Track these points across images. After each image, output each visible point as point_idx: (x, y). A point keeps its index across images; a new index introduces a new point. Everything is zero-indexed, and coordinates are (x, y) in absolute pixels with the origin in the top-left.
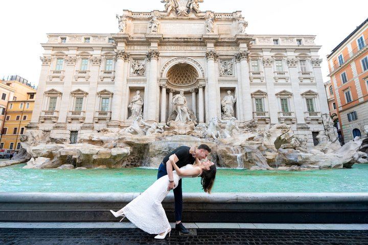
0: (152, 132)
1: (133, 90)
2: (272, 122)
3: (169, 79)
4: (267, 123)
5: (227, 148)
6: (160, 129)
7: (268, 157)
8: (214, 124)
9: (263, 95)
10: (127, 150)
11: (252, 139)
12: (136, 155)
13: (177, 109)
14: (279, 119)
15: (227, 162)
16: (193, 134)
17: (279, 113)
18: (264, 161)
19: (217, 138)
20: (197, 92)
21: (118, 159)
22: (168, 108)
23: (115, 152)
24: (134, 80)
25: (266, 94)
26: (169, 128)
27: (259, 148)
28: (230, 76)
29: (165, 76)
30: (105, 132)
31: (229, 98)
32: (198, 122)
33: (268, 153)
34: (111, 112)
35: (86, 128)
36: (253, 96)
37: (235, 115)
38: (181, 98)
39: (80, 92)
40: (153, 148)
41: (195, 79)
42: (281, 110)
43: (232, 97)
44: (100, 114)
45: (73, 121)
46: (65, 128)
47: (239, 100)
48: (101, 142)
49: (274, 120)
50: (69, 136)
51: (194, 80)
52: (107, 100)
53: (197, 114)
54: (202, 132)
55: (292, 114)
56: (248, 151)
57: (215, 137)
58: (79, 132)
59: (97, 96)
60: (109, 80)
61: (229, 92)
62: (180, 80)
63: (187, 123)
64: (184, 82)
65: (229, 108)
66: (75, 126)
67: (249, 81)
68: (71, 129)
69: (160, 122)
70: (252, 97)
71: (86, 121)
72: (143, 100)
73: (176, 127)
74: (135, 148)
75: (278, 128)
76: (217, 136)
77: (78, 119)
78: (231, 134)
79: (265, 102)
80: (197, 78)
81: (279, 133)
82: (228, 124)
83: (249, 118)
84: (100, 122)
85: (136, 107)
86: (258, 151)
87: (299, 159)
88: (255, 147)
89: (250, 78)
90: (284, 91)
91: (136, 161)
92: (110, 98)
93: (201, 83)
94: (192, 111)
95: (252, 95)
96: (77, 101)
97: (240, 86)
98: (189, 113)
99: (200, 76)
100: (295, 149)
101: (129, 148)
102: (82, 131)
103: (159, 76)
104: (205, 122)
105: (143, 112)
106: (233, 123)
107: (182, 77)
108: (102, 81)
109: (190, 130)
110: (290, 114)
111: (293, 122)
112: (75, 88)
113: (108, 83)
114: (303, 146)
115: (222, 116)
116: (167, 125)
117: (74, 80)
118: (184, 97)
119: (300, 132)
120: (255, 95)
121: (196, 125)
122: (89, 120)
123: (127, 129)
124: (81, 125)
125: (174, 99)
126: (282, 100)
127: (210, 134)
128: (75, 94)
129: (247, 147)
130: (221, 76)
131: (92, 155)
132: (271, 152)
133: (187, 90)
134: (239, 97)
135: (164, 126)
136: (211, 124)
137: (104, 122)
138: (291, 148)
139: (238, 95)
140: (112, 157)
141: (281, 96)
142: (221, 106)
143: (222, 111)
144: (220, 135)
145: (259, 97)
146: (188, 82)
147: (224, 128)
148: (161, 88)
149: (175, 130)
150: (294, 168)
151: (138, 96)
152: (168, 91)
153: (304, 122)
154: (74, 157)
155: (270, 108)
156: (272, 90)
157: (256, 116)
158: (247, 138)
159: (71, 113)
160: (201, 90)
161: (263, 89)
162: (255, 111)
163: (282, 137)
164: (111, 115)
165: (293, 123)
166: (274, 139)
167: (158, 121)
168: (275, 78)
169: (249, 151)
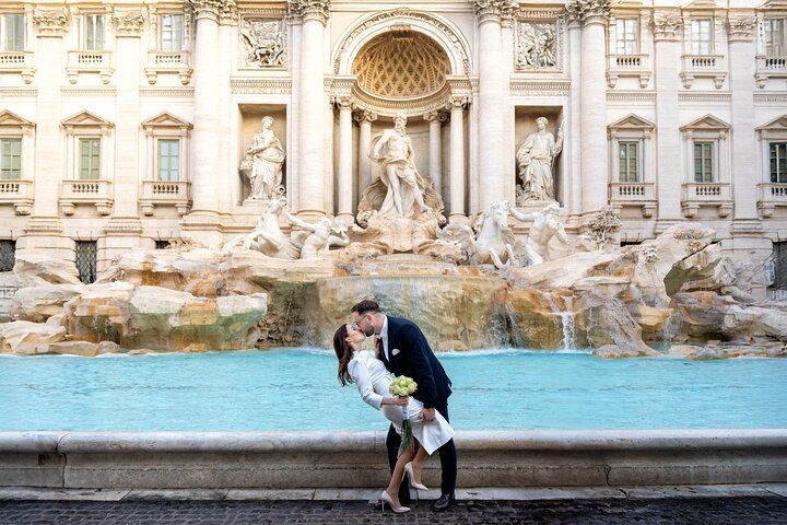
0: (319, 247)
1: (250, 113)
2: (662, 215)
3: (361, 78)
4: (648, 217)
5: (533, 295)
6: (340, 235)
7: (643, 320)
8: (496, 224)
9: (642, 129)
10: (258, 302)
11: (602, 268)
12: (280, 312)
13: (386, 174)
14: (684, 206)
15: (531, 332)
16: (435, 251)
17: (685, 186)
18: (634, 332)
19: (504, 261)
20: (444, 119)
21: (238, 327)
22: (357, 171)
23: (227, 306)
24: (252, 83)
25: (653, 129)
26: (362, 233)
27: (620, 296)
28: (549, 69)
29: (346, 70)
30: (184, 248)
31: (541, 141)
32: (447, 213)
33: (644, 310)
34: (189, 184)
35: (122, 232)
36: (614, 132)
37: (556, 194)
38: (399, 141)
39: (88, 122)
40: (330, 295)
41: (441, 79)
42: (692, 179)
43: (551, 136)
44: (159, 188)
45: (78, 212)
46: (58, 232)
47: (570, 145)
48: (178, 277)
49: (670, 207)
50: (72, 256)
51: (436, 81)
52: (174, 145)
53: (445, 189)
54: (460, 245)
55: (722, 188)
56: (591, 303)
57: (498, 263)
58: (100, 244)
59: (143, 133)
60: (175, 82)
61: (542, 121)
62: (395, 79)
63: (414, 218)
64: (406, 89)
65: (539, 173)
66: (87, 226)
67: (604, 86)
68: (75, 235)
69: (336, 213)
70: (610, 138)
71: (118, 211)
72: (285, 148)
73: (384, 229)
74: (277, 295)
75: (679, 237)
76: (505, 259)
77: (92, 205)
78: (544, 254)
79: (648, 150)
80: (448, 77)
81: (679, 252)
82: (536, 224)
83: (597, 200)
84: (158, 212)
85: (264, 171)
86: (620, 304)
87: (729, 323)
88: (613, 291)
89: (607, 75)
90: (708, 119)
91: (281, 329)
92: (183, 141)
93: (459, 93)
94: (429, 180)
95: (609, 129)
96: (82, 148)
97: (575, 103)
98: (420, 186)
99: (457, 70)
100: (720, 294)
101: (264, 295)
102: (111, 242)
103: (331, 70)
104: (467, 213)
105: (284, 182)
106: (553, 223)
107: (400, 71)
108: (153, 83)
109: (425, 240)
110: (716, 190)
111: (724, 212)
112: (73, 107)
113: (173, 92)
114: (742, 282)
115: (518, 194)
116: (356, 222)
117: (66, 83)
118: (408, 139)
119: (740, 243)
120: (619, 129)
121: (442, 226)
122: (125, 207)
123: (248, 239)
124: (105, 221)
125: (378, 146)
126: (697, 145)
127: (483, 252)
128: (75, 126)
129: (589, 292)
130: (519, 69)
131: (167, 316)
132: (652, 304)
133: (415, 112)
134: (570, 137)
135: (350, 228)
136: (489, 223)
137: (171, 212)
138: (709, 289)
139: (570, 130)
140: (221, 322)
141: (698, 134)
142: (517, 164)
143: (519, 181)
144: (512, 254)
145: (630, 136)
146: (417, 88)
147: (524, 232)
148: (336, 108)
149: (382, 241)
150: (712, 352)
151: (269, 136)
152: (358, 118)
153: (753, 213)
154: (113, 320)
155: (661, 170)
156: (672, 115)
157: (616, 196)
158: (590, 266)
159: (69, 188)
160: (457, 116)
161: (643, 111)
162: (616, 179)
163: (689, 264)
164: (189, 193)
165: (724, 217)
166: (665, 269)
167: (331, 209)
168: (683, 76)
169: (595, 304)
